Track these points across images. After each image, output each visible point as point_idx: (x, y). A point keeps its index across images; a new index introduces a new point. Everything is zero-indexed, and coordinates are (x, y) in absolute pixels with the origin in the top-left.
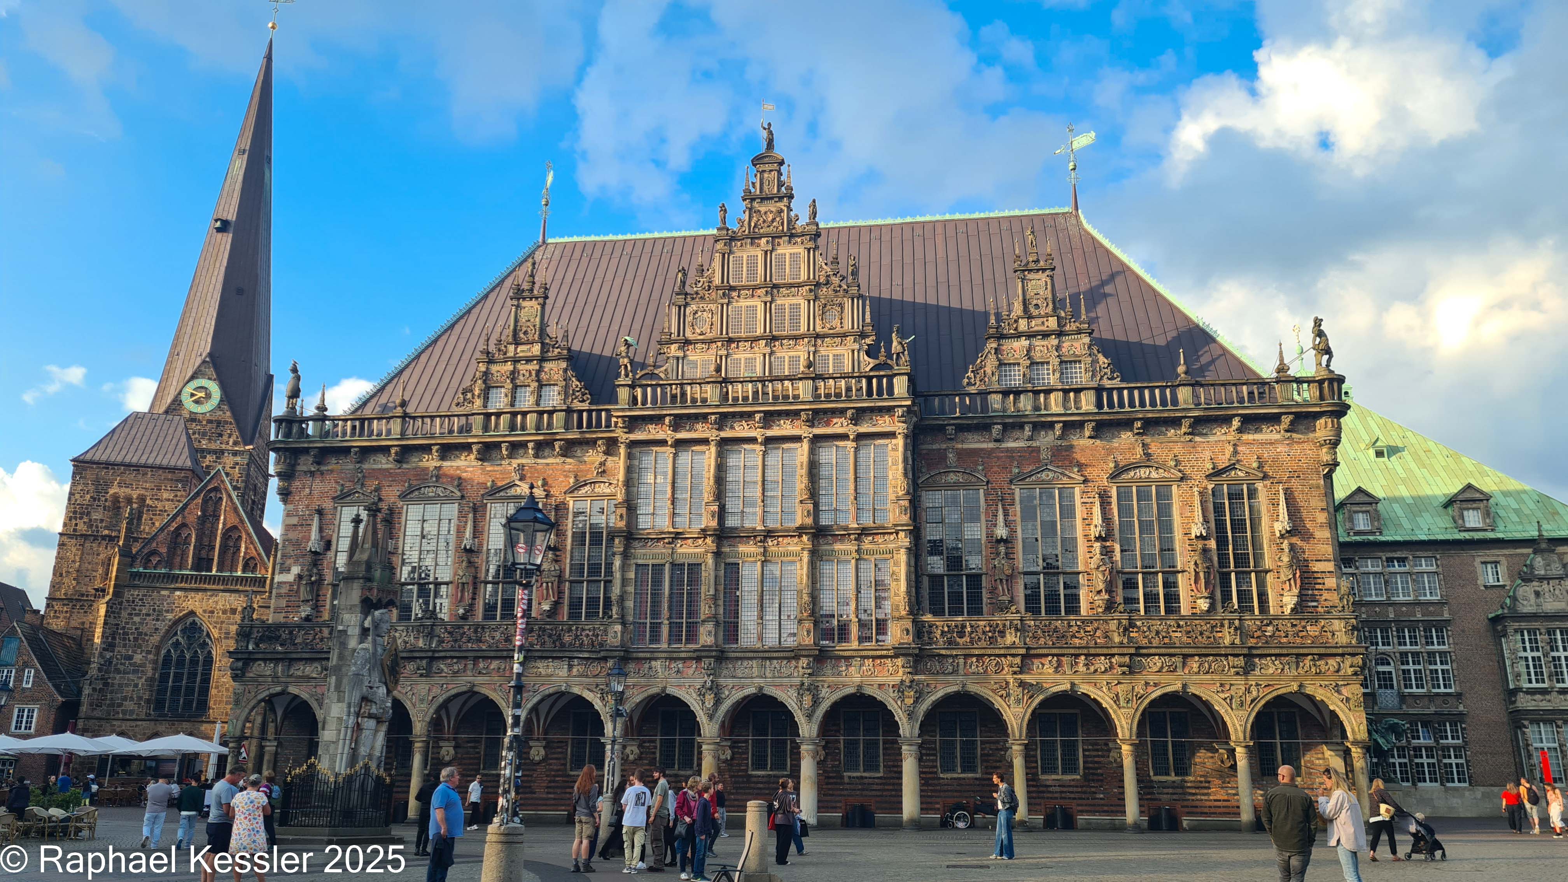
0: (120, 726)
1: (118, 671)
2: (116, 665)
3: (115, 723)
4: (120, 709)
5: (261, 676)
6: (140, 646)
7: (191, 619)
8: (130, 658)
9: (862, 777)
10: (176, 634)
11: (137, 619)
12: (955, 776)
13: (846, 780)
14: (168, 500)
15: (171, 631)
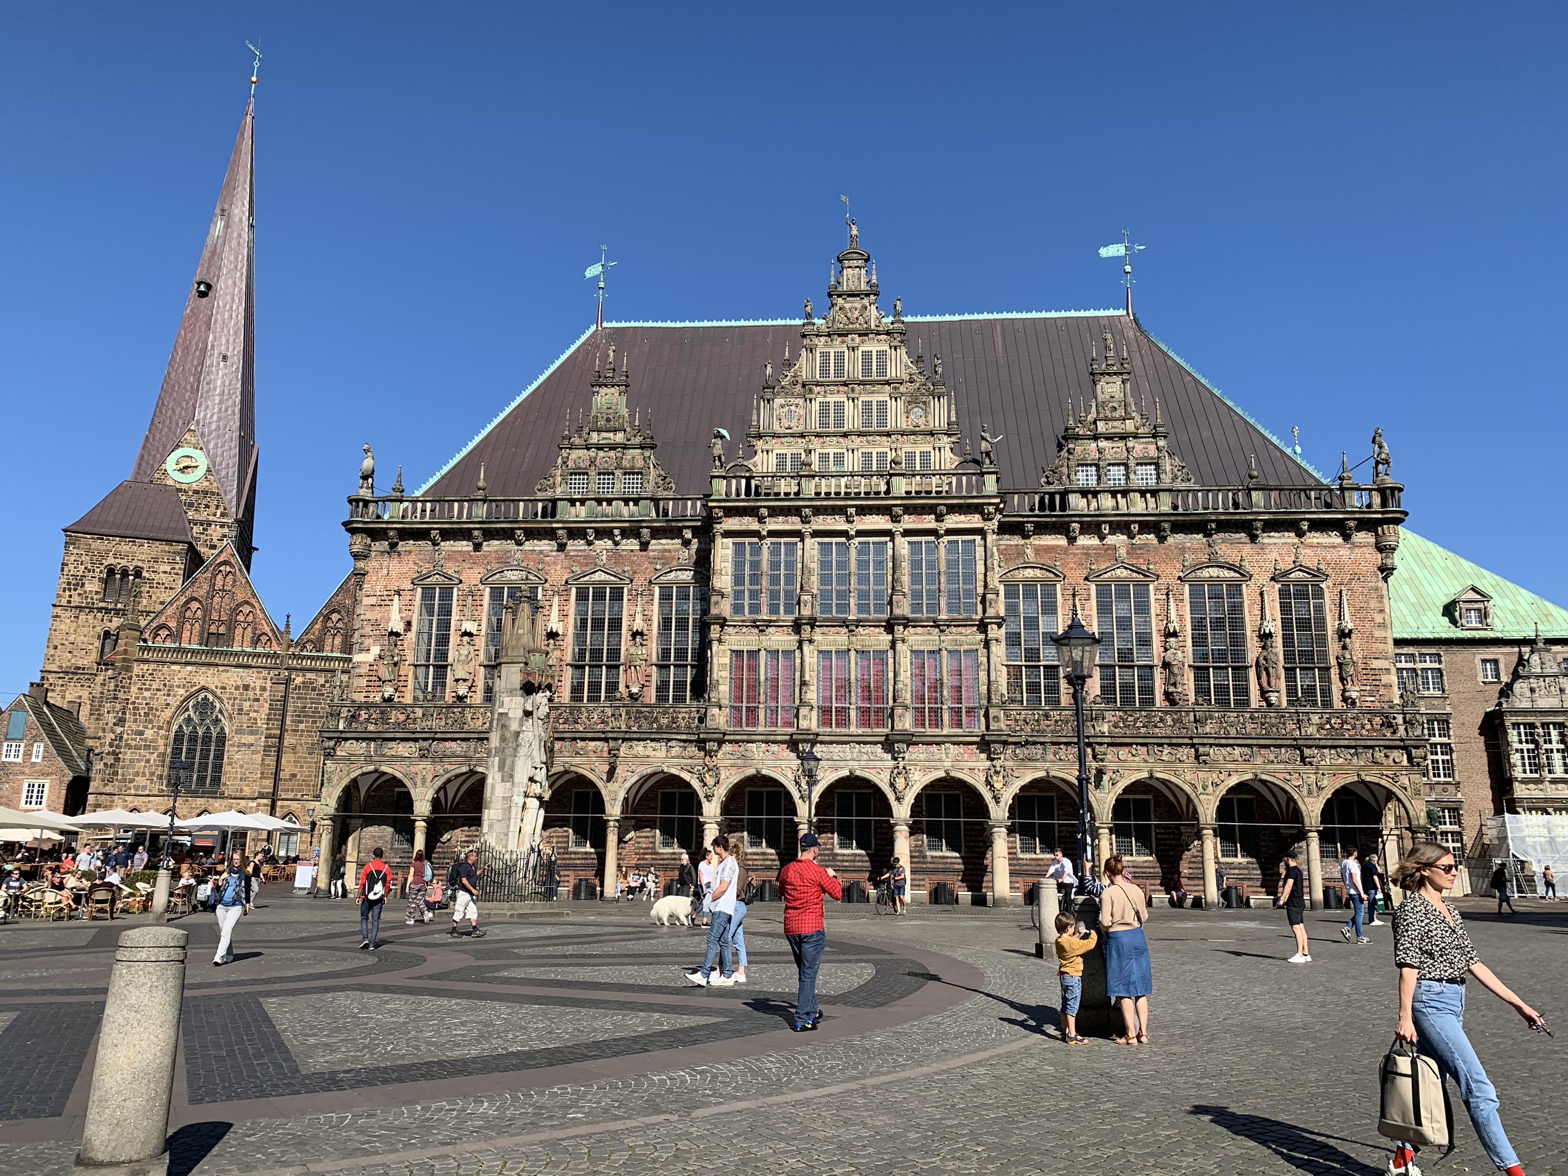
0: (133, 802)
1: (129, 746)
2: (127, 740)
3: (127, 798)
4: (132, 785)
5: (355, 755)
6: (151, 722)
7: (202, 695)
8: (141, 733)
9: (944, 857)
10: (187, 710)
11: (147, 694)
12: (1034, 856)
13: (929, 859)
14: (165, 572)
15: (182, 707)
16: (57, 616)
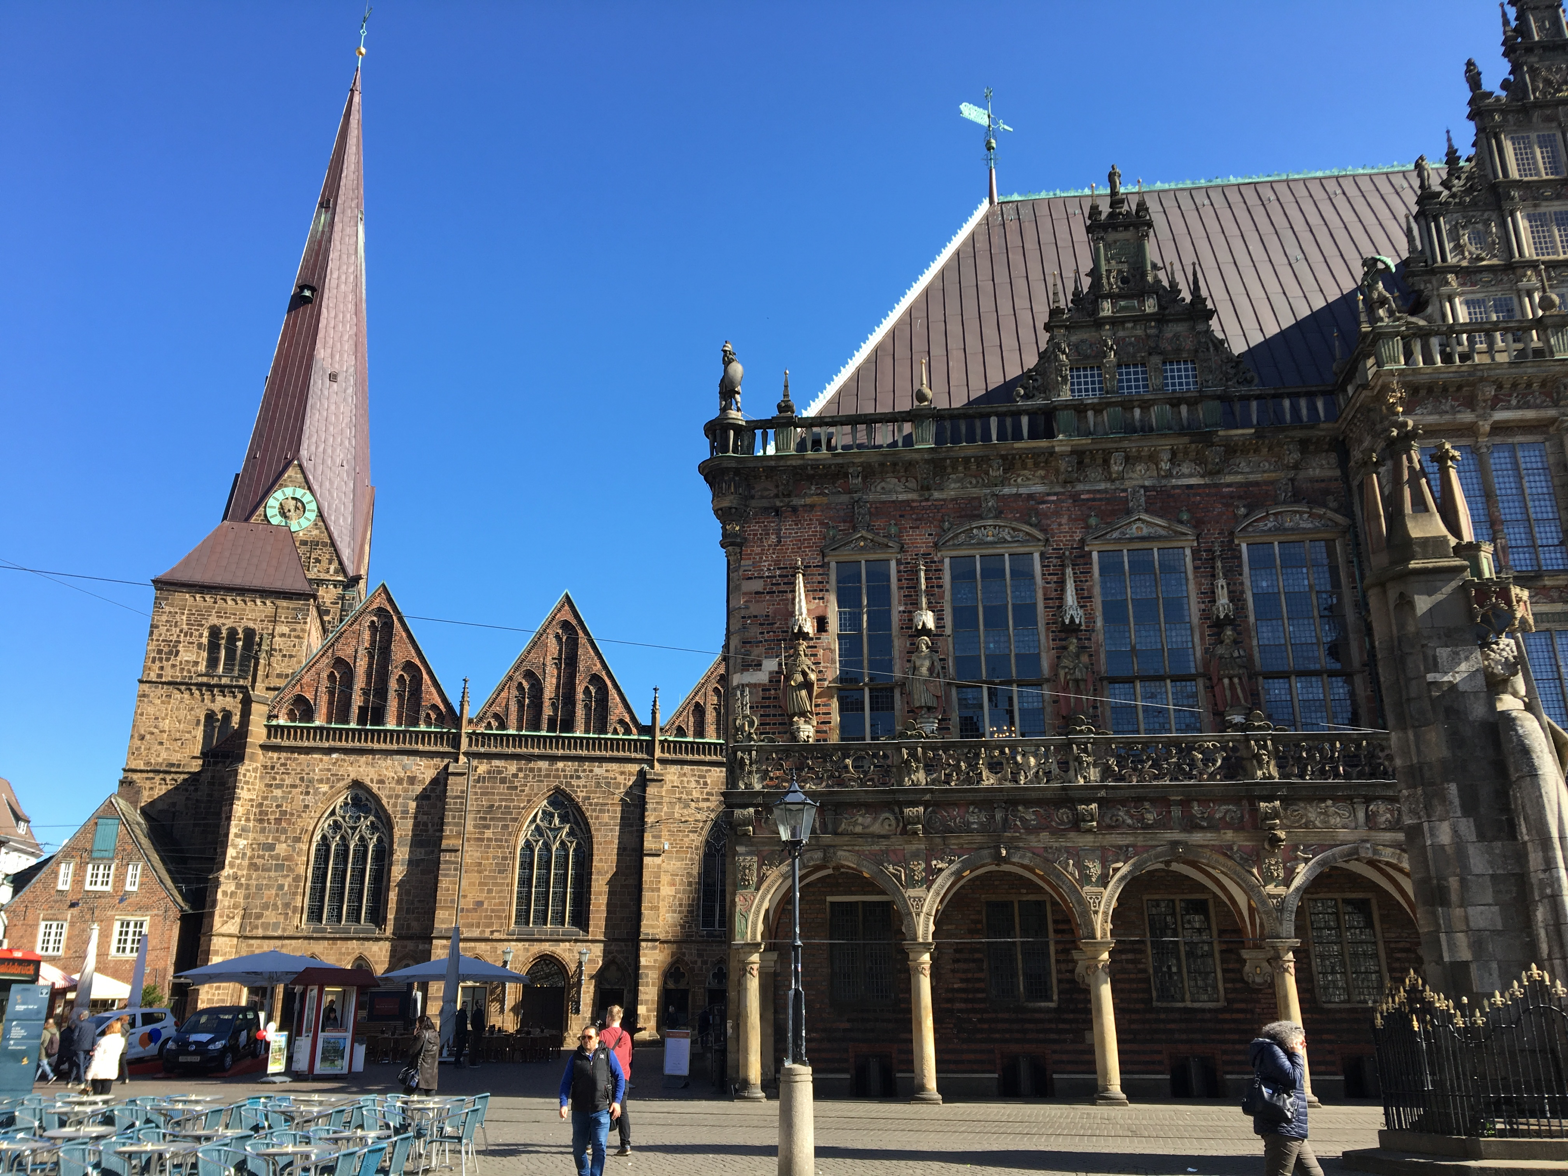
1: (254, 867)
2: (252, 858)
6: (284, 831)
7: (352, 793)
8: (271, 847)
10: (333, 812)
11: (278, 793)
14: (283, 635)
15: (326, 809)
16: (144, 696)
